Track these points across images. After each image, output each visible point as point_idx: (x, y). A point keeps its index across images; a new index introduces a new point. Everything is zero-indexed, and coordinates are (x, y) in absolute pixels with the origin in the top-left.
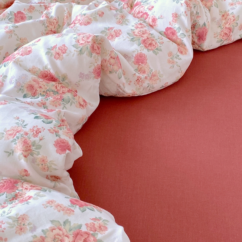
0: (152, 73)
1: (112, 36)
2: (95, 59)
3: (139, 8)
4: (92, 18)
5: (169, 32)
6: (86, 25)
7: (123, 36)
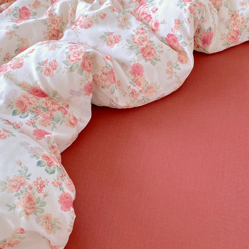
0: (147, 85)
1: (111, 42)
2: (86, 76)
3: (144, 8)
4: (93, 20)
5: (170, 38)
6: (86, 28)
7: (122, 43)
